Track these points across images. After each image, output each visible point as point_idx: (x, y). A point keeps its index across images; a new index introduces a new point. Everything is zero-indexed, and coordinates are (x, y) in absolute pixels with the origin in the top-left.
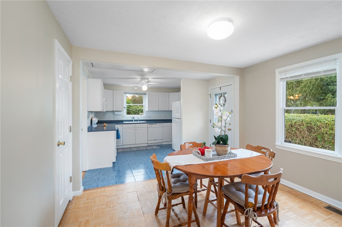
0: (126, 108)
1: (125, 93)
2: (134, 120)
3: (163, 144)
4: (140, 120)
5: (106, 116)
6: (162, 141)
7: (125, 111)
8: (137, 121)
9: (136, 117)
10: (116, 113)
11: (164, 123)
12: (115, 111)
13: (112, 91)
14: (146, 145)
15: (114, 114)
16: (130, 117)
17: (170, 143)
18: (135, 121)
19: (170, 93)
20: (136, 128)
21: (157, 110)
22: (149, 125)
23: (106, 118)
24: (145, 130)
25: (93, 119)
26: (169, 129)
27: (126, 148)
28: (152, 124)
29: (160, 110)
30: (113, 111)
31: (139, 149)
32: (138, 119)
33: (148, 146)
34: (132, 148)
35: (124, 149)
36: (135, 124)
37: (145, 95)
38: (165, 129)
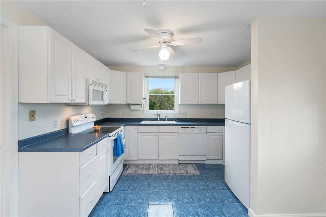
0: (148, 100)
1: (146, 77)
2: (159, 119)
3: (207, 162)
4: (169, 119)
5: (120, 112)
6: (204, 158)
7: (147, 104)
8: (164, 119)
9: (164, 113)
10: (132, 107)
11: (208, 127)
12: (131, 104)
13: (126, 73)
14: (177, 162)
15: (130, 108)
16: (153, 113)
17: (220, 162)
18: (161, 119)
19: (219, 74)
21: (196, 103)
22: (181, 129)
23: (120, 114)
24: (174, 136)
25: (70, 119)
26: (219, 137)
27: (143, 166)
28: (186, 127)
29: (201, 103)
30: (129, 104)
31: (162, 172)
32: (165, 117)
33: (179, 165)
34: (151, 167)
35: (140, 166)
36: (158, 126)
37: (177, 79)
38: (210, 136)
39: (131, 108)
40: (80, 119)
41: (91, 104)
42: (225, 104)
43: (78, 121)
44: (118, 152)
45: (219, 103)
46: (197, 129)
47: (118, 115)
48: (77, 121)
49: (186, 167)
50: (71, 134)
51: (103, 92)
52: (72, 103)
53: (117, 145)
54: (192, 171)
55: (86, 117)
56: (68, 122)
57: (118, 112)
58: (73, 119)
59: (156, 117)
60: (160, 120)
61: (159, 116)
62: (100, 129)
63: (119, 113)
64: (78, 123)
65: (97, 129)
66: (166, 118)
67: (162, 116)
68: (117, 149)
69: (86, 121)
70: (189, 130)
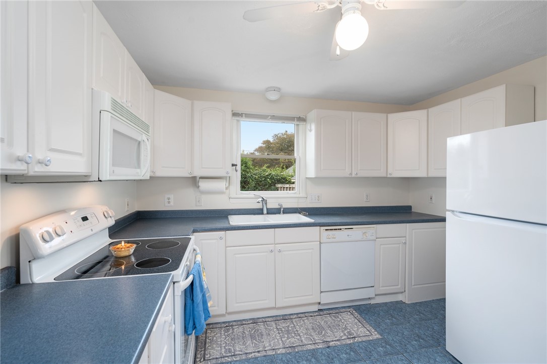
0: (239, 167)
1: (235, 114)
2: (265, 211)
3: (376, 301)
4: (288, 211)
5: (172, 197)
8: (277, 211)
9: (274, 198)
10: (203, 185)
11: (379, 226)
12: (201, 178)
13: (190, 102)
14: (316, 308)
15: (198, 187)
16: (251, 199)
17: (400, 297)
18: (271, 212)
19: (390, 116)
20: (279, 247)
21: (348, 175)
22: (324, 234)
23: (172, 201)
24: (311, 251)
25: (27, 232)
26: (398, 245)
27: (241, 329)
28: (335, 229)
29: (356, 176)
30: (194, 178)
31: (294, 341)
32: (279, 207)
33: (321, 313)
34: (262, 327)
35: (233, 329)
36: (273, 230)
37: (301, 124)
38: (382, 246)
39: (200, 188)
40: (66, 228)
41: (108, 178)
42: (445, 178)
43: (59, 236)
44: (196, 321)
45: (389, 176)
46: (357, 232)
47: (167, 204)
48: (54, 235)
49: (338, 317)
50: (33, 284)
51: (140, 142)
52: (31, 173)
53: (193, 300)
54: (363, 332)
55: (85, 219)
56: (15, 243)
57: (167, 196)
58: (37, 230)
59: (259, 206)
60: (268, 213)
61: (266, 204)
62: (132, 251)
63: (169, 199)
64: (57, 242)
65: (126, 254)
66: (280, 209)
67: (272, 205)
68: (195, 313)
69: (86, 230)
70: (343, 234)
